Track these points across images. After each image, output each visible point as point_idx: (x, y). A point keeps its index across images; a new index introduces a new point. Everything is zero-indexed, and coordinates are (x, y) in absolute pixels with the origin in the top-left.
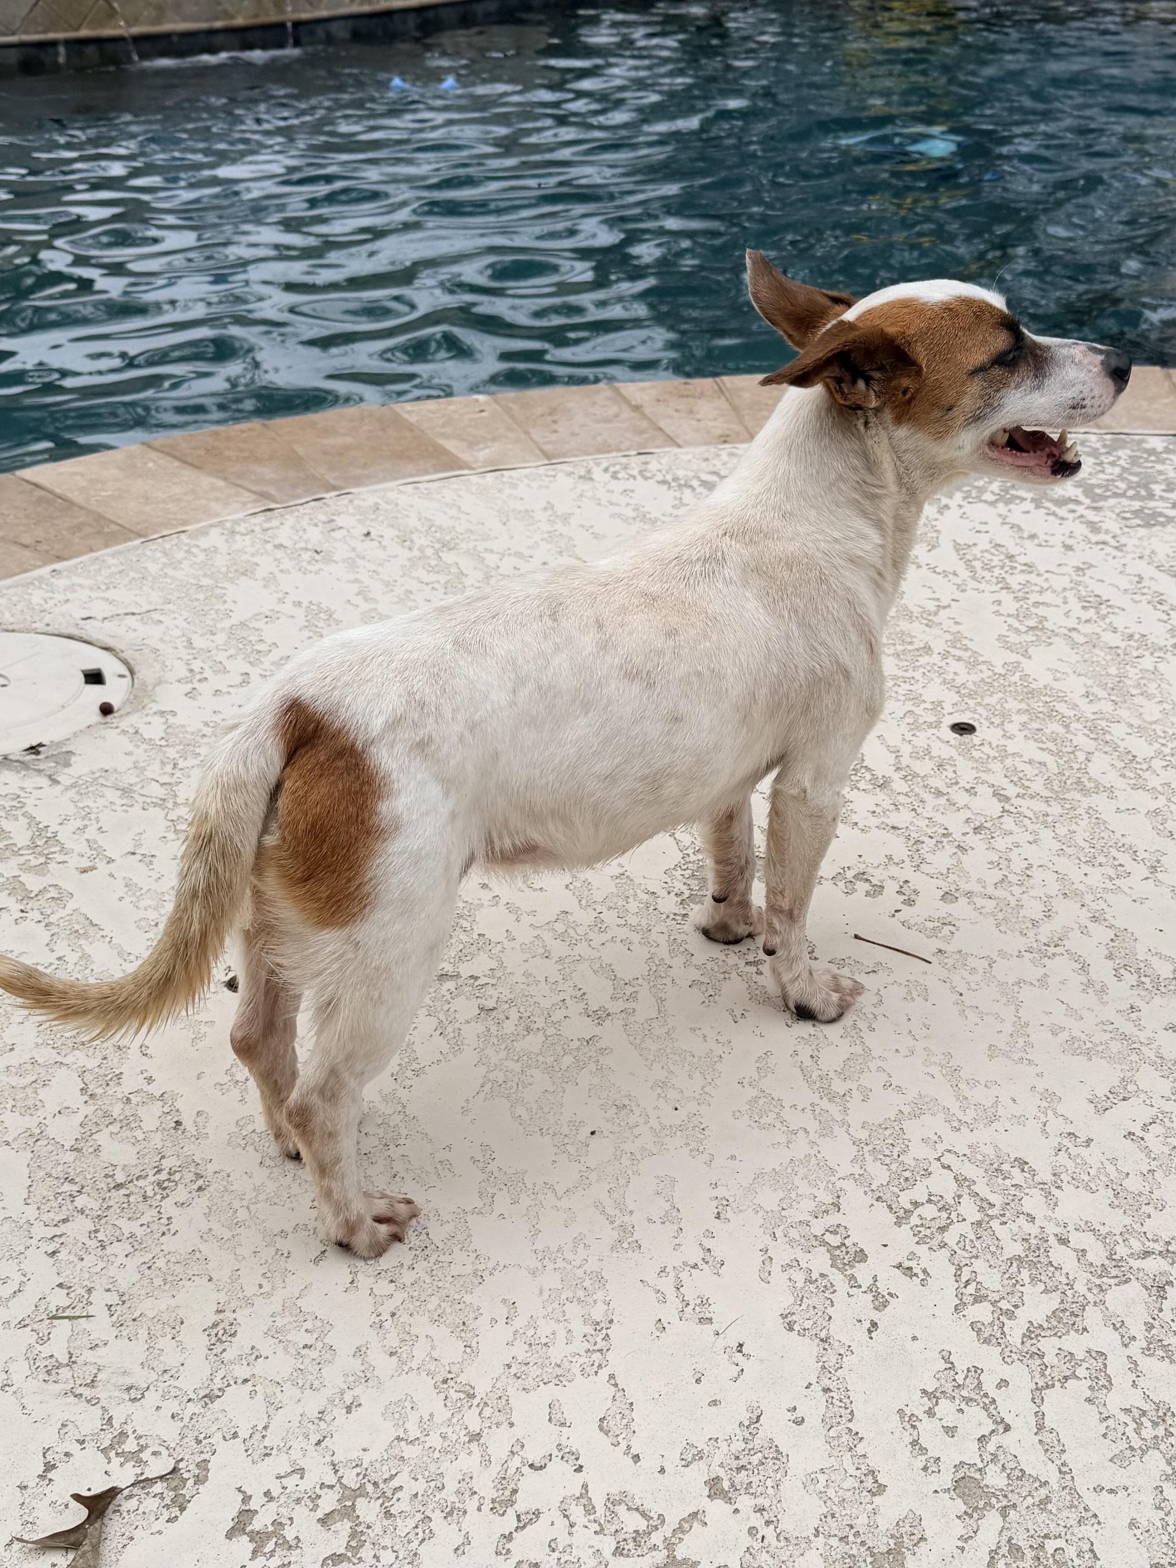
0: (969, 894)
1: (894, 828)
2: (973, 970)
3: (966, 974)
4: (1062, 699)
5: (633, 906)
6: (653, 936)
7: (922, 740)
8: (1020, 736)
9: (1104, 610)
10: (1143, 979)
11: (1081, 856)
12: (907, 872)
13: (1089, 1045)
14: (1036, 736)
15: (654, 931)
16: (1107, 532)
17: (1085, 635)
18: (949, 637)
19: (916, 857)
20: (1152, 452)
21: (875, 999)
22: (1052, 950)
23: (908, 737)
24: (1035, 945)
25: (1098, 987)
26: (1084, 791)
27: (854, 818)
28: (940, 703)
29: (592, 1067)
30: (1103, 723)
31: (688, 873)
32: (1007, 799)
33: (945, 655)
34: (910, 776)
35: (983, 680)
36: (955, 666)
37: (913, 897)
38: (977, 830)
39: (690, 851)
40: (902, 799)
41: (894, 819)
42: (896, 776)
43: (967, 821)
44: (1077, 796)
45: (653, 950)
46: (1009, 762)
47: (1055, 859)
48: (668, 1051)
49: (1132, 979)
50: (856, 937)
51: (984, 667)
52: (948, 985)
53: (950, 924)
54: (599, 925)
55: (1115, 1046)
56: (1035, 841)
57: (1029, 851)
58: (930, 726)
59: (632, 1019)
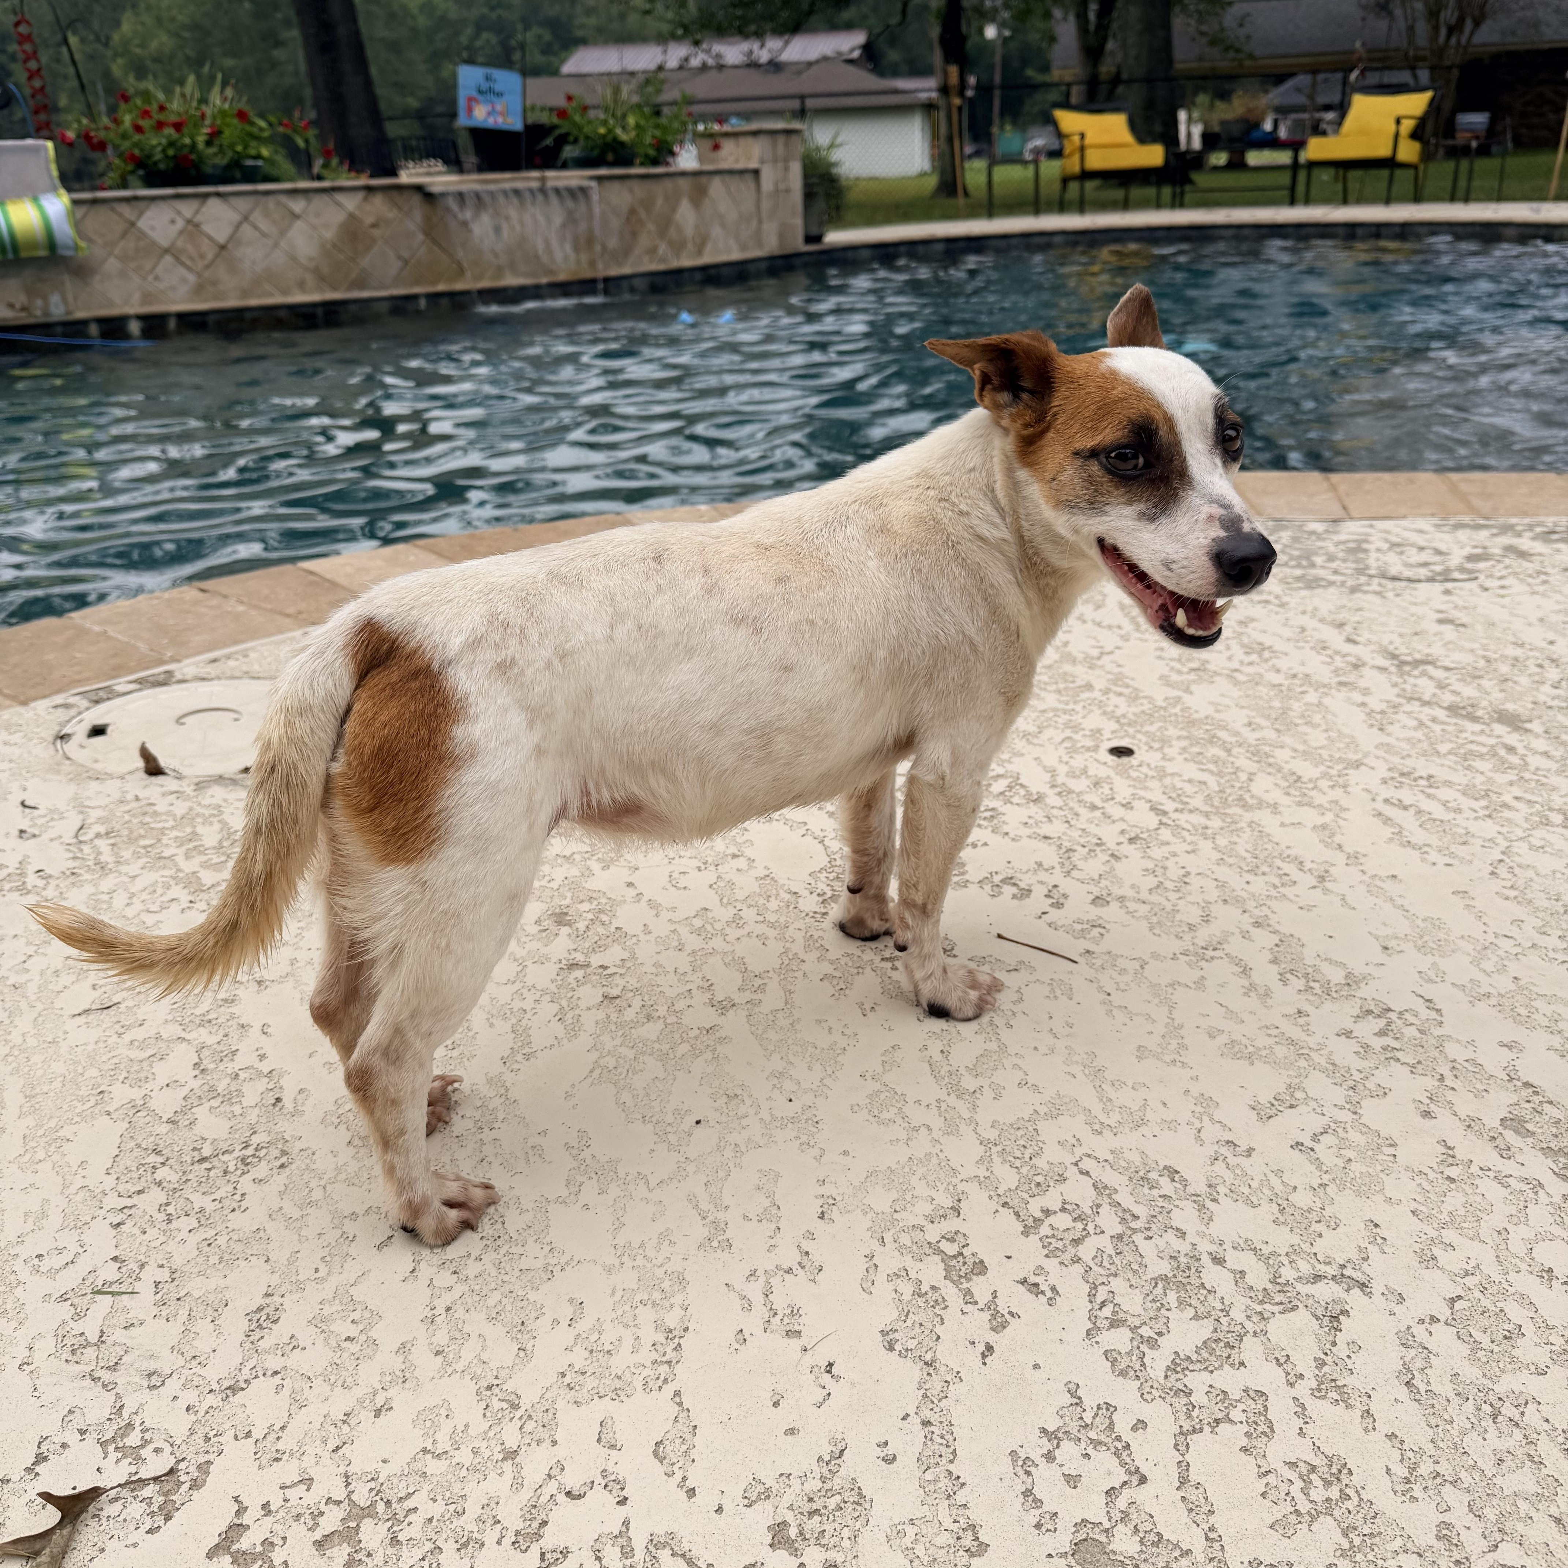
0: (1122, 899)
1: (1046, 837)
2: (1122, 972)
3: (1115, 975)
4: (1225, 728)
5: (773, 904)
6: (790, 931)
7: (1078, 761)
8: (1180, 758)
9: (1266, 654)
10: (1312, 984)
11: (1243, 865)
12: (1057, 877)
13: (1251, 1049)
14: (1197, 759)
15: (791, 928)
16: (1270, 593)
17: (1248, 675)
18: (1110, 676)
19: (1067, 863)
20: (1313, 533)
21: (1015, 997)
22: (1210, 953)
23: (1065, 758)
24: (1191, 948)
25: (1262, 991)
26: (1246, 806)
27: (1006, 829)
28: (1099, 731)
29: (709, 1055)
30: (1267, 749)
31: (832, 876)
32: (1165, 813)
33: (1106, 692)
34: (1065, 792)
35: (1143, 712)
36: (1114, 700)
37: (1062, 900)
38: (1132, 840)
39: (837, 856)
40: (1055, 812)
41: (1046, 829)
42: (1050, 792)
43: (1123, 832)
44: (1237, 810)
45: (788, 945)
46: (1167, 781)
47: (1215, 868)
48: (790, 1042)
49: (1300, 984)
50: (1000, 936)
51: (1145, 701)
52: (1095, 985)
53: (1100, 926)
54: (737, 921)
55: (1281, 1051)
56: (1193, 851)
57: (1185, 859)
58: (1088, 749)
59: (757, 1010)
